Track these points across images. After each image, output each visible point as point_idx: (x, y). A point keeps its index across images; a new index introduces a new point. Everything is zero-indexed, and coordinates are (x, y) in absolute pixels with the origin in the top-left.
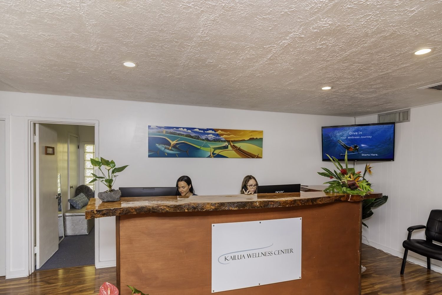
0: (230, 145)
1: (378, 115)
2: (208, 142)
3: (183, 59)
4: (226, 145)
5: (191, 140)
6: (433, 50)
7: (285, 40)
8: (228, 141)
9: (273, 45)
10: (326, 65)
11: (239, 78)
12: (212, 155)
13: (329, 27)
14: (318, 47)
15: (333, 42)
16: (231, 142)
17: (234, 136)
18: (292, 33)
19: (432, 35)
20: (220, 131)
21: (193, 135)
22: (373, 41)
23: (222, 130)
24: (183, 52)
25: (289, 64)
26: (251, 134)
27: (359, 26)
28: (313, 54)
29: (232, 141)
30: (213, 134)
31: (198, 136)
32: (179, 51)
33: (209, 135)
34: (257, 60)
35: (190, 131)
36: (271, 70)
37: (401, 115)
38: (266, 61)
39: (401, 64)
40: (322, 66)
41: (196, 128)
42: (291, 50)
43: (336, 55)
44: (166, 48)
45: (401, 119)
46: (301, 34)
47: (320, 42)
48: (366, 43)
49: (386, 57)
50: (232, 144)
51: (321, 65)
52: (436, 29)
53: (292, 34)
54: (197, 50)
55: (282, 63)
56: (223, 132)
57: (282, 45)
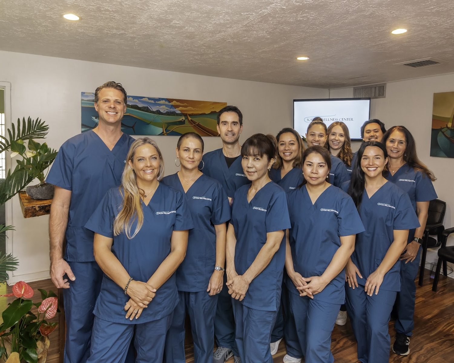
0: (187, 120)
1: (354, 88)
2: (160, 115)
3: (143, 17)
4: (182, 120)
5: (138, 112)
6: (409, 31)
7: (265, 9)
8: (185, 115)
9: (252, 12)
10: (305, 36)
11: (207, 42)
12: (165, 132)
13: (312, 2)
14: (299, 19)
15: (315, 16)
16: (188, 116)
17: (192, 108)
18: (274, 3)
19: (408, 18)
20: (174, 102)
21: (140, 105)
22: (353, 18)
23: (178, 101)
24: (145, 10)
25: (266, 32)
26: (213, 106)
27: (341, 4)
28: (292, 25)
29: (190, 115)
30: (166, 105)
31: (148, 107)
32: (141, 9)
33: (161, 107)
34: (230, 25)
35: (137, 101)
36: (245, 37)
37: (377, 89)
38: (241, 27)
39: (380, 41)
40: (300, 37)
41: (144, 97)
42: (270, 19)
43: (316, 28)
44: (126, 4)
45: (377, 95)
46: (283, 5)
47: (301, 14)
48: (346, 19)
49: (365, 33)
50: (190, 119)
51: (299, 35)
52: (411, 13)
53: (273, 5)
54: (163, 10)
55: (259, 30)
56: (179, 103)
57: (261, 13)
